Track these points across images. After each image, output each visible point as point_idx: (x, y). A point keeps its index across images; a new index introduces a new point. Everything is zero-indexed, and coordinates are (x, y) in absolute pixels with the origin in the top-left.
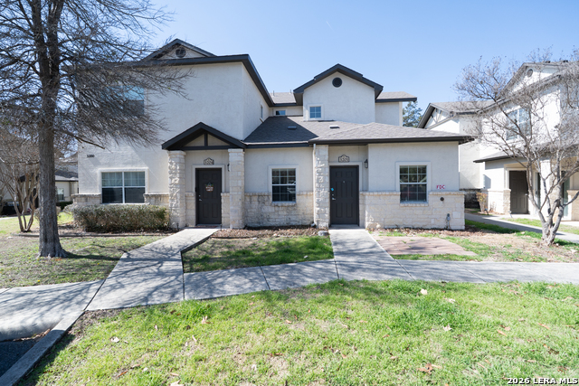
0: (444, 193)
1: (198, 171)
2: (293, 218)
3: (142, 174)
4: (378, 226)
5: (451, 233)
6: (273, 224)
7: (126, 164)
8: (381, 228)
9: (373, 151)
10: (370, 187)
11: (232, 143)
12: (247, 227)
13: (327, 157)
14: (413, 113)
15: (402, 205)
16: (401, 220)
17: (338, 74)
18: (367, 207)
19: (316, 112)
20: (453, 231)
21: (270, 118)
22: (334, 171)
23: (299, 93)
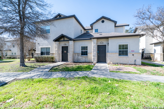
0: (134, 53)
1: (62, 47)
2: (87, 60)
3: (49, 48)
4: (111, 63)
5: (136, 66)
6: (81, 61)
7: (46, 45)
8: (112, 64)
9: (110, 40)
10: (109, 51)
11: (70, 39)
12: (74, 62)
15: (119, 57)
16: (119, 61)
17: (103, 19)
18: (108, 57)
19: (96, 31)
21: (84, 33)
22: (99, 47)
23: (92, 25)
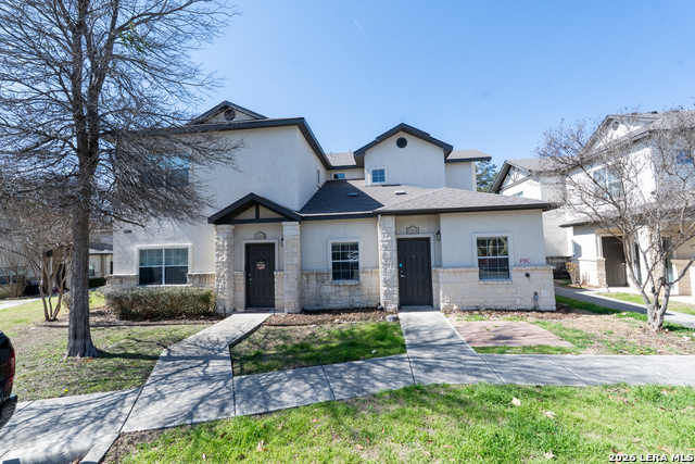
0: (529, 268)
1: (248, 246)
2: (357, 299)
3: (184, 252)
4: (455, 307)
5: (540, 315)
6: (333, 306)
7: (167, 240)
8: (459, 310)
9: (446, 223)
10: (445, 262)
11: (286, 215)
12: (305, 311)
13: (394, 230)
14: (487, 170)
15: (481, 282)
16: (481, 300)
17: (403, 134)
18: (441, 285)
19: (379, 176)
20: (542, 312)
21: (328, 182)
22: (403, 245)
23: (360, 155)
